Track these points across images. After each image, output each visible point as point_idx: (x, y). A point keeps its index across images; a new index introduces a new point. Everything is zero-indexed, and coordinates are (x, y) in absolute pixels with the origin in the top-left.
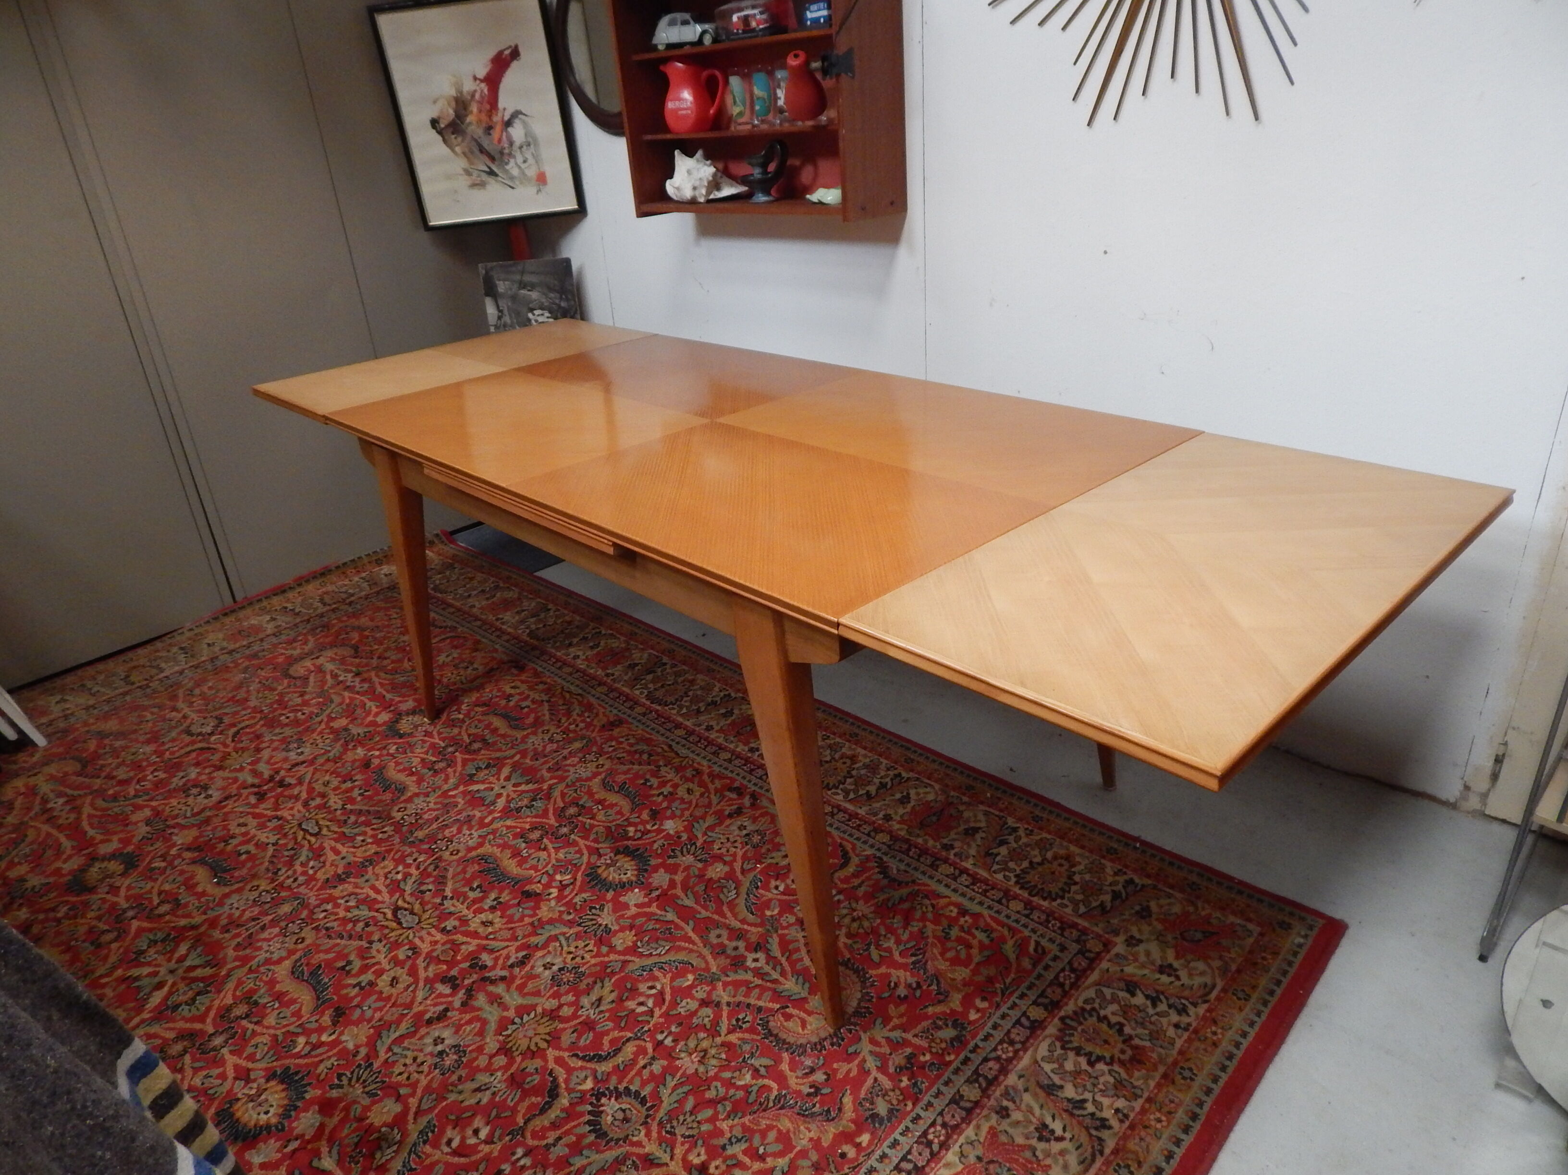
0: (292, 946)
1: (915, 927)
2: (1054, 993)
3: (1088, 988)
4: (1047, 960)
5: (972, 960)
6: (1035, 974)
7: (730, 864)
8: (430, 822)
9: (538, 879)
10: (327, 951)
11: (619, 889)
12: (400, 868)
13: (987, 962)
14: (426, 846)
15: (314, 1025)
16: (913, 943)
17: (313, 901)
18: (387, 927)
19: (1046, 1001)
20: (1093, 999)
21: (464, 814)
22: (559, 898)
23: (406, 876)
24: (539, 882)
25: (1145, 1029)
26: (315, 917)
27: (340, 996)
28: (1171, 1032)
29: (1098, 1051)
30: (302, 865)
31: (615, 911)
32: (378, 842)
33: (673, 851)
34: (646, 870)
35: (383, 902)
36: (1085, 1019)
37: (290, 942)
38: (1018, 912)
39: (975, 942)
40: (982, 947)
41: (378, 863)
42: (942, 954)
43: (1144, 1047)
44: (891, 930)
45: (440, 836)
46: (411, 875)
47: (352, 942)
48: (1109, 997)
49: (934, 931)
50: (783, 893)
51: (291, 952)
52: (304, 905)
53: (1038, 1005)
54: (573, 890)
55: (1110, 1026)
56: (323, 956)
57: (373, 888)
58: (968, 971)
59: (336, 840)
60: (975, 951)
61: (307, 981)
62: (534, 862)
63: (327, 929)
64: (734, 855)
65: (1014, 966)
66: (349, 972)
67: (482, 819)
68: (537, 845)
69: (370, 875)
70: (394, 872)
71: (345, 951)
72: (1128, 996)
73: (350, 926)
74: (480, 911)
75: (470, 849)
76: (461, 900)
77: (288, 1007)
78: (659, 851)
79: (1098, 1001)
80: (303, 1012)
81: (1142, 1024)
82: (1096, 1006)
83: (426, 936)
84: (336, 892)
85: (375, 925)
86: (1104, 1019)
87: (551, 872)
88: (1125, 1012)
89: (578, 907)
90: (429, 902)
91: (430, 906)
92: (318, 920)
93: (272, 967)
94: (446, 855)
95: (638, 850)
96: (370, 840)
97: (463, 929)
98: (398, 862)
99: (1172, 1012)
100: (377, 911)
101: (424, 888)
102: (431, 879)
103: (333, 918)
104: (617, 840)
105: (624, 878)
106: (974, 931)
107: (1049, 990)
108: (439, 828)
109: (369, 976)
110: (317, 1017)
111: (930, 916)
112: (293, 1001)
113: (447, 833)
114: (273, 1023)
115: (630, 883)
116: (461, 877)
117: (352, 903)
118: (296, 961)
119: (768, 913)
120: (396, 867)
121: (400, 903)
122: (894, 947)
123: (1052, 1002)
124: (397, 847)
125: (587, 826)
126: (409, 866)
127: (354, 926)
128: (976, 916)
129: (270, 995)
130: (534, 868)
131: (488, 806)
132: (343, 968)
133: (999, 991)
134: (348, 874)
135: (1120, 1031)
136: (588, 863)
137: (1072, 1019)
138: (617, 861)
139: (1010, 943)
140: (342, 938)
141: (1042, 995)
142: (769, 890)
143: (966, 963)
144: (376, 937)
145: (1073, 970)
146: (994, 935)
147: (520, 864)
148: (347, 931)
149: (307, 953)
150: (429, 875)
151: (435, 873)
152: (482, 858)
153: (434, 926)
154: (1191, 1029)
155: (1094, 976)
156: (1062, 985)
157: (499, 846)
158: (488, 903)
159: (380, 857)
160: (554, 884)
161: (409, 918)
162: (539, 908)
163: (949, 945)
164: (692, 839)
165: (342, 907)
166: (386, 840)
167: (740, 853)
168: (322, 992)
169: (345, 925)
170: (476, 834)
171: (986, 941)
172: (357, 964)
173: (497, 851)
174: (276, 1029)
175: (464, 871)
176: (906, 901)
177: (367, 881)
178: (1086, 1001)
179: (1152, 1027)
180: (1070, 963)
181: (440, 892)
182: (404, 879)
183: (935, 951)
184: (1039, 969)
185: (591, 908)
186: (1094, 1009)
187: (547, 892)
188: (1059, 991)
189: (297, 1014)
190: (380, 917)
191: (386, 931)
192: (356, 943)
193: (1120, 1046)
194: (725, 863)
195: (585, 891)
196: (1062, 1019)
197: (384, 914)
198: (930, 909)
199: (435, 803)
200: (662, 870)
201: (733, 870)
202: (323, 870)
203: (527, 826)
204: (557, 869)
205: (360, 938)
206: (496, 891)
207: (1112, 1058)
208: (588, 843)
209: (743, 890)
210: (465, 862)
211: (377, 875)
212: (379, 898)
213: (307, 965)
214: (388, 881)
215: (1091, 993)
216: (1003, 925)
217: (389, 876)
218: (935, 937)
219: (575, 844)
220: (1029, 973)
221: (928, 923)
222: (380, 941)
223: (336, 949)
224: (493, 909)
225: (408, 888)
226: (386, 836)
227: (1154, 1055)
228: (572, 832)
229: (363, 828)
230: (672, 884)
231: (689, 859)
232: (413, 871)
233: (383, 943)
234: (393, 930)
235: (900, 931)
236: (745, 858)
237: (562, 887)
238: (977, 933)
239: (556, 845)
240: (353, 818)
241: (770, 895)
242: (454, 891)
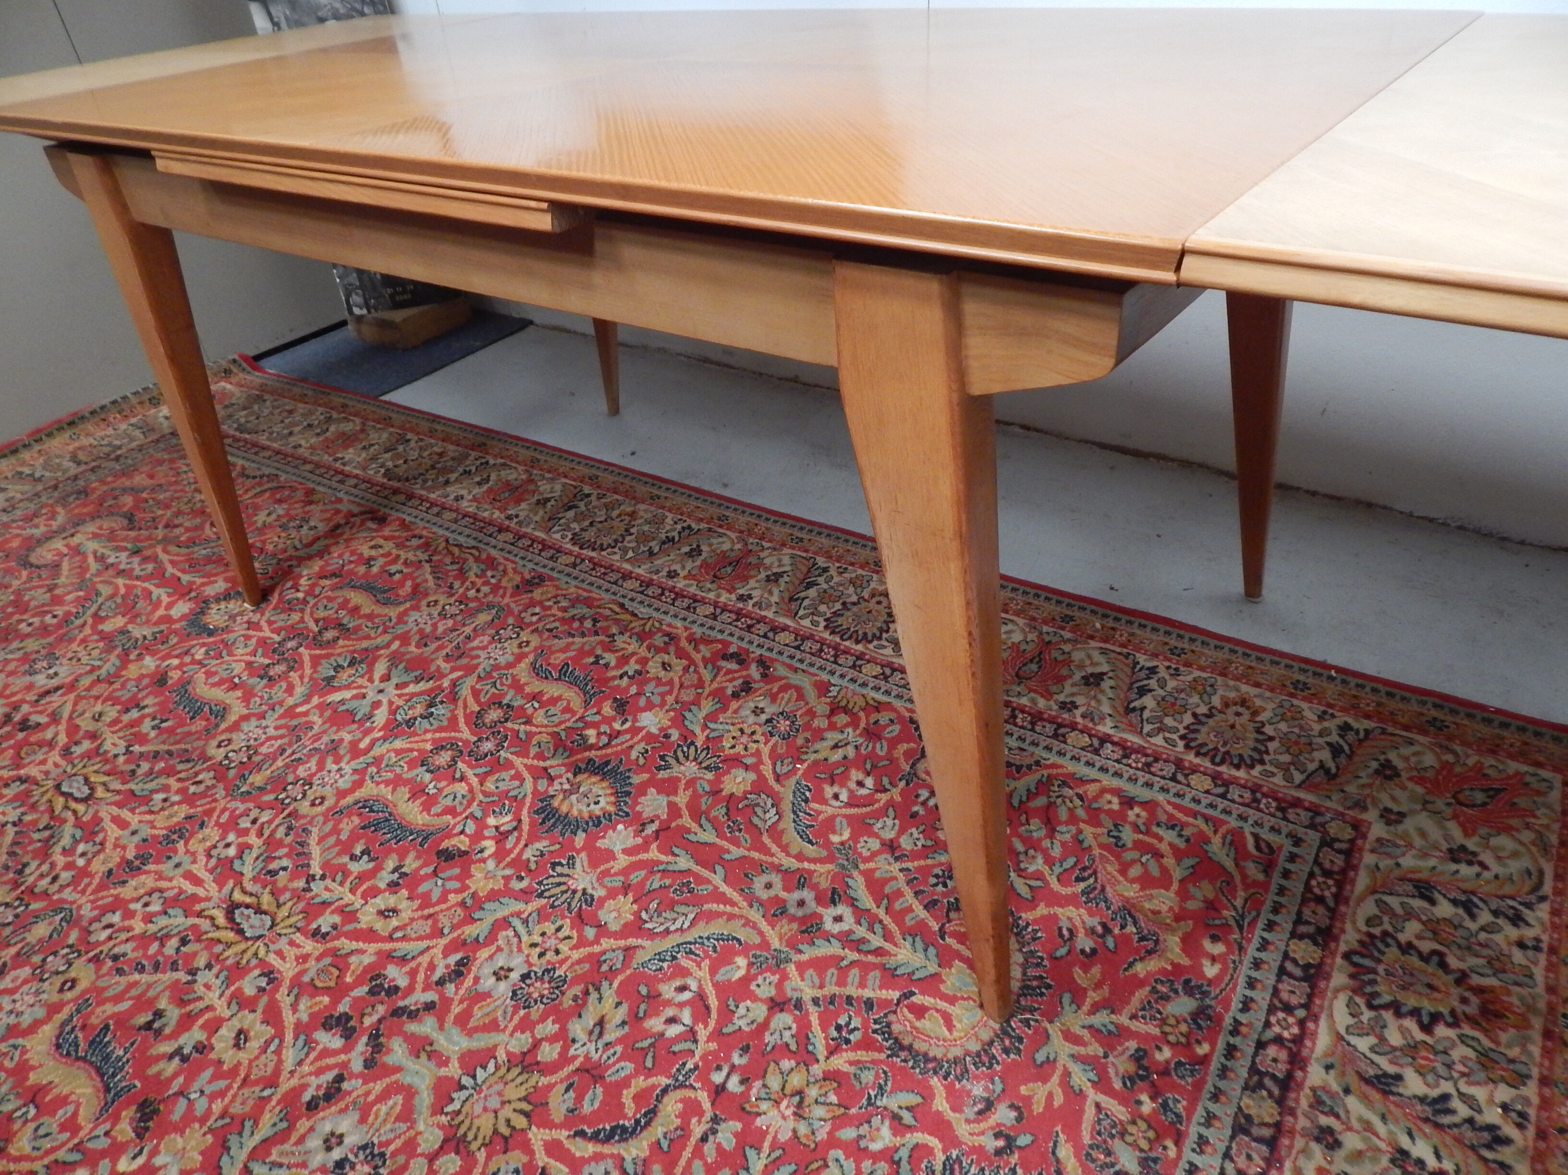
0: (55, 998)
1: (1065, 833)
2: (1317, 915)
3: (1361, 899)
4: (1282, 862)
5: (1171, 877)
6: (1274, 888)
7: (754, 768)
8: (273, 757)
9: (459, 828)
10: (118, 999)
11: (591, 827)
12: (231, 837)
13: (1194, 876)
14: (270, 797)
15: (103, 1143)
16: (1071, 861)
17: (87, 912)
18: (219, 941)
19: (1311, 929)
20: (1380, 918)
21: (325, 739)
22: (500, 855)
23: (243, 849)
24: (462, 832)
25: (1477, 956)
26: (93, 939)
27: (145, 1079)
28: (1518, 956)
29: (1427, 1006)
30: (65, 852)
31: (594, 863)
32: (189, 799)
33: (662, 758)
34: (628, 794)
35: (208, 899)
36: (1383, 953)
37: (50, 991)
38: (1207, 792)
39: (1164, 847)
40: (1179, 855)
41: (192, 835)
42: (1123, 872)
43: (1491, 989)
44: (1032, 844)
45: (290, 778)
46: (250, 847)
47: (159, 976)
48: (1399, 911)
49: (1096, 836)
50: (849, 805)
51: (53, 1009)
52: (71, 920)
53: (1301, 937)
54: (518, 839)
55: (1425, 958)
56: (110, 1009)
57: (189, 876)
58: (1171, 894)
59: (120, 805)
60: (1169, 861)
61: (83, 1059)
62: (448, 802)
63: (115, 958)
64: (758, 753)
65: (1238, 878)
66: (158, 1032)
67: (354, 744)
68: (450, 774)
69: (181, 855)
70: (221, 845)
71: (151, 993)
72: (1424, 904)
73: (154, 948)
74: (374, 892)
75: (341, 794)
76: (339, 877)
77: (53, 1113)
78: (642, 761)
79: (1386, 919)
80: (81, 1120)
81: (1469, 948)
82: (1387, 927)
83: (286, 948)
84: (126, 892)
85: (198, 940)
86: (1407, 948)
87: (479, 814)
88: (1434, 933)
89: (533, 866)
90: (285, 889)
91: (288, 895)
92: (98, 944)
93: (20, 1041)
94: (304, 807)
95: (607, 763)
96: (176, 798)
97: (349, 927)
98: (225, 828)
99: (1500, 921)
100: (199, 914)
101: (274, 866)
102: (285, 850)
103: (124, 936)
104: (573, 753)
105: (596, 810)
106: (1155, 829)
107: (1307, 913)
108: (287, 766)
109: (196, 1034)
110: (107, 1126)
111: (1081, 813)
112: (63, 1101)
113: (301, 772)
114: (27, 1150)
115: (608, 816)
116: (332, 840)
117: (155, 907)
118: (63, 1025)
119: (835, 839)
120: (223, 837)
121: (238, 896)
122: (1046, 870)
123: (1319, 930)
124: (222, 804)
125: (522, 736)
126: (245, 832)
127: (162, 945)
128: (1150, 806)
129: (18, 1096)
130: (451, 811)
131: (361, 722)
132: (148, 1026)
133: (1232, 922)
134: (144, 858)
135: (1443, 965)
136: (535, 792)
137: (1363, 956)
138: (579, 785)
139: (1217, 840)
140: (141, 969)
141: (1299, 920)
142: (824, 801)
143: (1164, 881)
144: (201, 961)
145: (1327, 874)
146: (1187, 832)
147: (426, 807)
148: (149, 958)
149: (83, 1004)
150: (280, 844)
151: (288, 840)
152: (365, 804)
153: (299, 929)
154: (1544, 946)
155: (1362, 881)
156: (1320, 900)
157: (387, 783)
158: (384, 878)
159: (194, 823)
160: (487, 833)
161: (255, 920)
162: (470, 876)
163: (1129, 856)
164: (687, 737)
165: (139, 917)
166: (203, 795)
167: (766, 750)
168: (114, 1075)
169: (146, 948)
170: (347, 769)
171: (1181, 844)
172: (173, 1014)
173: (385, 791)
174: (33, 1160)
175: (336, 831)
176: (1037, 794)
177: (177, 865)
178: (1369, 922)
179: (1485, 952)
180: (1316, 862)
181: (302, 869)
182: (240, 856)
183: (1109, 868)
184: (1276, 879)
185: (554, 865)
186: (1385, 934)
187: (478, 848)
188: (1321, 910)
189: (71, 1126)
190: (205, 924)
191: (218, 949)
192: (168, 977)
193: (1455, 991)
194: (747, 768)
195: (539, 839)
196: (1347, 956)
197: (212, 919)
198: (1078, 802)
199: (276, 728)
200: (653, 790)
201: (761, 777)
202: (102, 856)
203: (429, 747)
204: (487, 808)
205: (174, 967)
206: (394, 856)
207: (1453, 1013)
208: (529, 762)
209: (786, 806)
210: (336, 814)
211: (193, 854)
212: (201, 892)
213: (84, 1027)
214: (213, 862)
215: (1369, 908)
216: (1194, 814)
217: (214, 852)
218: (1102, 846)
219: (509, 765)
220: (1265, 886)
221: (1082, 825)
222: (209, 966)
223: (134, 992)
224: (393, 886)
225: (248, 868)
226: (202, 788)
227: (1515, 1000)
228: (500, 746)
229: (162, 780)
230: (674, 811)
231: (690, 769)
232: (252, 839)
233: (215, 970)
234: (229, 945)
235: (1046, 843)
236: (775, 757)
237: (501, 837)
238: (1161, 832)
239: (480, 771)
240: (145, 766)
241: (830, 811)
242: (325, 865)
